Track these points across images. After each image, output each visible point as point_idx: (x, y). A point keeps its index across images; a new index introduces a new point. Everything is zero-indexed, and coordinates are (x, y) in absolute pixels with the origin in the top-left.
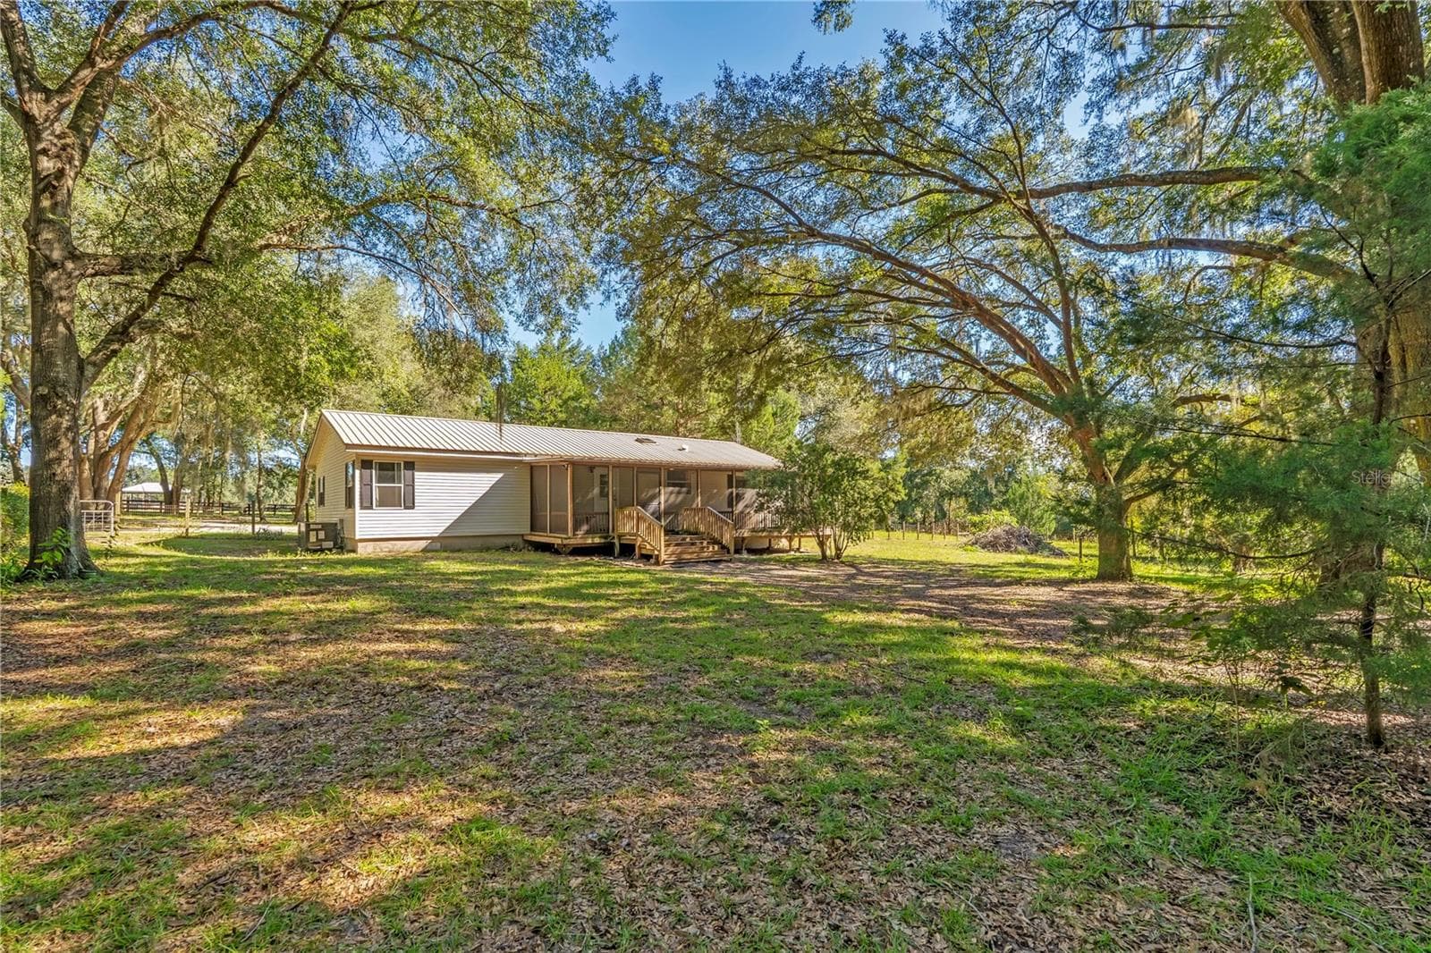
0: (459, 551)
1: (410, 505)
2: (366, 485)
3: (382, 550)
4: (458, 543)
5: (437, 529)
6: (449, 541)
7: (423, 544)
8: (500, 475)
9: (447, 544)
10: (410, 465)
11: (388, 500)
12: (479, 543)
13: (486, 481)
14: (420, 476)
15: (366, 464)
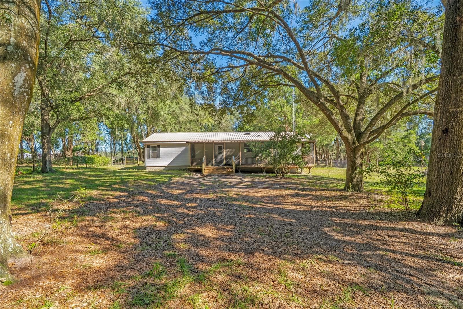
0: (173, 170)
1: (159, 157)
2: (148, 152)
3: (153, 169)
4: (173, 168)
5: (166, 164)
6: (170, 167)
7: (163, 168)
8: (184, 148)
9: (170, 168)
10: (159, 146)
11: (154, 156)
12: (179, 168)
13: (180, 150)
14: (162, 149)
15: (148, 147)
